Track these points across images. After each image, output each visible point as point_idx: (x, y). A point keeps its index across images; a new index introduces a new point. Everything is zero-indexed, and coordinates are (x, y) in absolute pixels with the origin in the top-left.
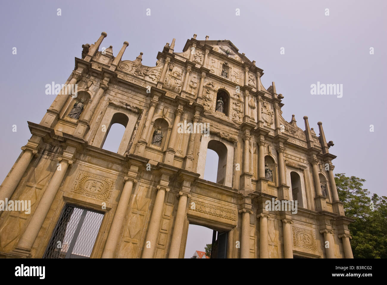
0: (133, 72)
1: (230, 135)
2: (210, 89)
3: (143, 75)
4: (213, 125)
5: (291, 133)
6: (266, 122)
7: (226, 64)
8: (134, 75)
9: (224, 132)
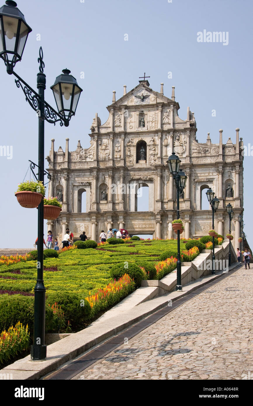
0: (78, 159)
2: (130, 147)
3: (84, 158)
5: (203, 153)
7: (142, 111)
8: (80, 160)
9: (144, 176)
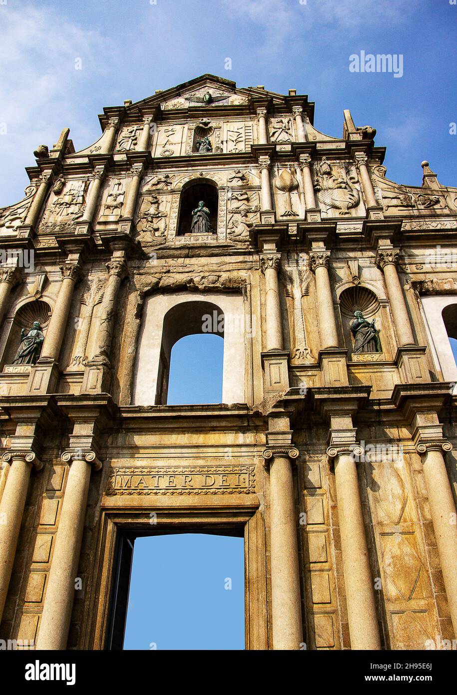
1: (225, 276)
2: (159, 193)
4: (171, 268)
5: (422, 207)
6: (335, 207)
7: (206, 124)
9: (207, 274)
